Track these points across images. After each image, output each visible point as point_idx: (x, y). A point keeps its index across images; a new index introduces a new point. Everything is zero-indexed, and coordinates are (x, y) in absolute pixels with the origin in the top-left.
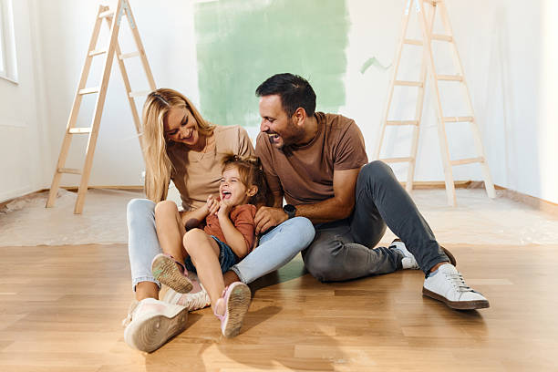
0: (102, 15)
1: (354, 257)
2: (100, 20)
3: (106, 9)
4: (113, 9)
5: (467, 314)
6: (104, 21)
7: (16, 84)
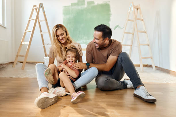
0: (34, 8)
2: (33, 9)
3: (35, 6)
7: (6, 28)
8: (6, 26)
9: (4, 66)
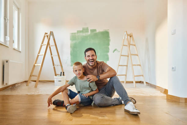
1: (107, 100)
2: (45, 36)
3: (47, 33)
4: (49, 34)
5: (135, 115)
6: (46, 37)
7: (20, 52)
8: (20, 50)
9: (19, 84)
